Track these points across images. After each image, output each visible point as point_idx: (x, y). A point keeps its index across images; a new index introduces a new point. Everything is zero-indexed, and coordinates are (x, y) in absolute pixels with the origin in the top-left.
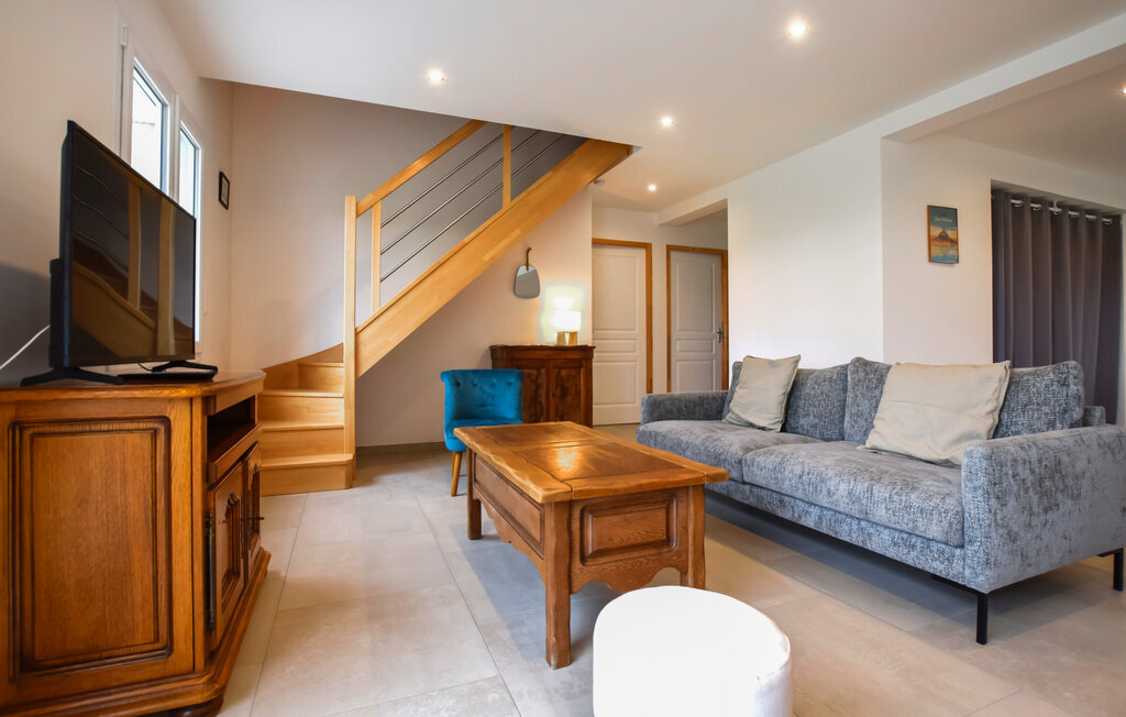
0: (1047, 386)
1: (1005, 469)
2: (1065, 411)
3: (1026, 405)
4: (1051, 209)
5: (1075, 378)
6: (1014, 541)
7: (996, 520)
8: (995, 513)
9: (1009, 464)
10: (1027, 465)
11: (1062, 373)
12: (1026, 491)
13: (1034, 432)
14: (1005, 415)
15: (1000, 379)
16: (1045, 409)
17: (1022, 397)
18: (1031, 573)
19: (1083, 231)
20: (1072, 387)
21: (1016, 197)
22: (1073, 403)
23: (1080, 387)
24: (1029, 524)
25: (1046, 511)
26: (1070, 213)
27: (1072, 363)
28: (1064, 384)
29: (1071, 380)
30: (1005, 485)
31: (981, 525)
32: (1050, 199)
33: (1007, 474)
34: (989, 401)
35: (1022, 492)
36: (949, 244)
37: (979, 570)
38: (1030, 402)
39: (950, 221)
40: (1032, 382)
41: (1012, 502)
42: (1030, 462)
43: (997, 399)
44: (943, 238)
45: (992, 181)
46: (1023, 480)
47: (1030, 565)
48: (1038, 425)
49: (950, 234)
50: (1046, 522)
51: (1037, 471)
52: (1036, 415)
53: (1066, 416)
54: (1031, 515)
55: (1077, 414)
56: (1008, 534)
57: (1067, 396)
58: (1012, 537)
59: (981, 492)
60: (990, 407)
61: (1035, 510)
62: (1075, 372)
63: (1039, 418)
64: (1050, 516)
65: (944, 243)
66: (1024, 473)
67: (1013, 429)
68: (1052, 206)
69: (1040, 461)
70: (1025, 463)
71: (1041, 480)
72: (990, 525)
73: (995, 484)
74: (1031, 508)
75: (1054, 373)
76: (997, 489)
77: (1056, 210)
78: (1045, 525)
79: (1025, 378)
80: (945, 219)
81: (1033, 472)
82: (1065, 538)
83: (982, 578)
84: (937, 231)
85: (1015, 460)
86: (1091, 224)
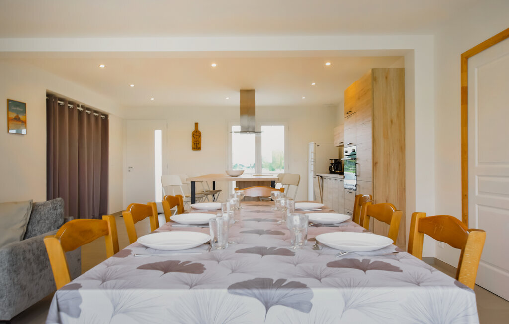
0: (48, 211)
1: (19, 257)
2: (55, 221)
3: (39, 221)
4: (78, 108)
5: (60, 206)
6: (25, 289)
7: (14, 282)
8: (14, 279)
9: (21, 254)
10: (31, 252)
11: (54, 204)
12: (31, 264)
13: (42, 233)
14: (30, 227)
15: (28, 209)
16: (47, 222)
17: (38, 217)
18: (34, 301)
19: (93, 120)
20: (58, 210)
21: (61, 100)
22: (58, 217)
23: (62, 210)
24: (32, 280)
25: (41, 271)
26: (87, 111)
27: (59, 199)
28: (55, 209)
29: (58, 207)
30: (19, 264)
31: (6, 287)
32: (78, 103)
33: (20, 259)
34: (22, 221)
35: (28, 265)
36: (21, 123)
37: (6, 310)
38: (41, 219)
39: (22, 110)
40: (42, 209)
41: (23, 272)
42: (33, 250)
43: (26, 219)
44: (17, 119)
45: (47, 90)
46: (29, 259)
47: (33, 298)
48: (44, 229)
49: (21, 117)
50: (41, 275)
51: (36, 253)
52: (43, 225)
53: (56, 224)
54: (33, 275)
55: (61, 221)
56: (21, 287)
57: (56, 214)
58: (23, 288)
59: (6, 271)
60: (22, 223)
61: (35, 272)
62: (59, 203)
63: (44, 226)
64: (43, 272)
65: (18, 123)
66: (29, 256)
67: (33, 233)
68: (79, 107)
69: (38, 249)
70: (30, 251)
71: (38, 257)
72: (11, 286)
73: (13, 265)
74: (33, 272)
75: (51, 204)
76: (14, 267)
77: (80, 109)
78: (41, 277)
79: (40, 207)
80: (18, 109)
81: (34, 254)
82: (51, 280)
83: (7, 313)
84: (13, 115)
85: (25, 251)
86: (97, 118)
